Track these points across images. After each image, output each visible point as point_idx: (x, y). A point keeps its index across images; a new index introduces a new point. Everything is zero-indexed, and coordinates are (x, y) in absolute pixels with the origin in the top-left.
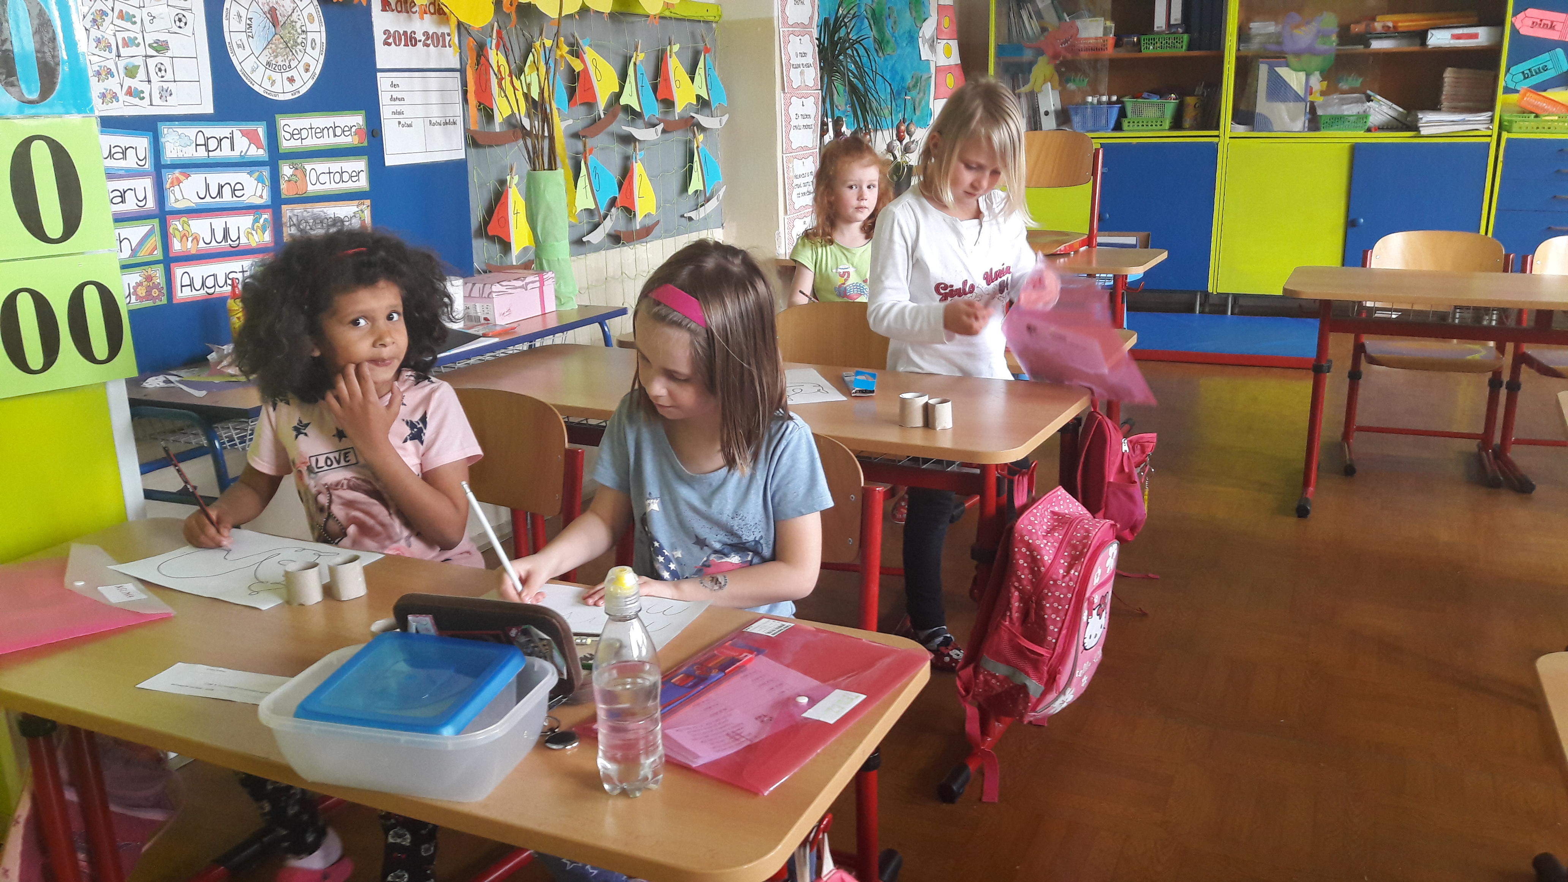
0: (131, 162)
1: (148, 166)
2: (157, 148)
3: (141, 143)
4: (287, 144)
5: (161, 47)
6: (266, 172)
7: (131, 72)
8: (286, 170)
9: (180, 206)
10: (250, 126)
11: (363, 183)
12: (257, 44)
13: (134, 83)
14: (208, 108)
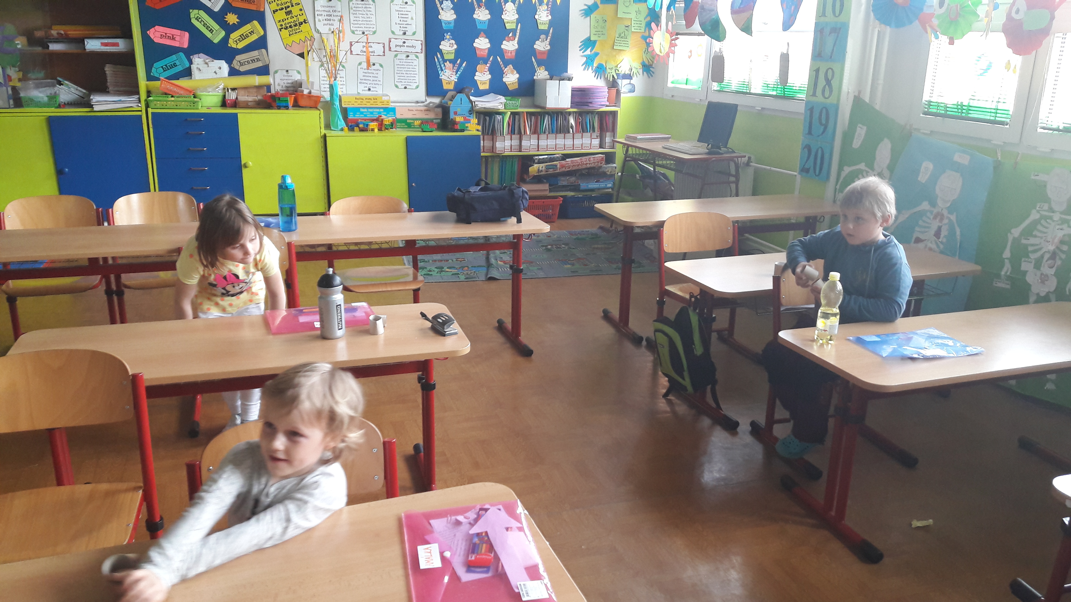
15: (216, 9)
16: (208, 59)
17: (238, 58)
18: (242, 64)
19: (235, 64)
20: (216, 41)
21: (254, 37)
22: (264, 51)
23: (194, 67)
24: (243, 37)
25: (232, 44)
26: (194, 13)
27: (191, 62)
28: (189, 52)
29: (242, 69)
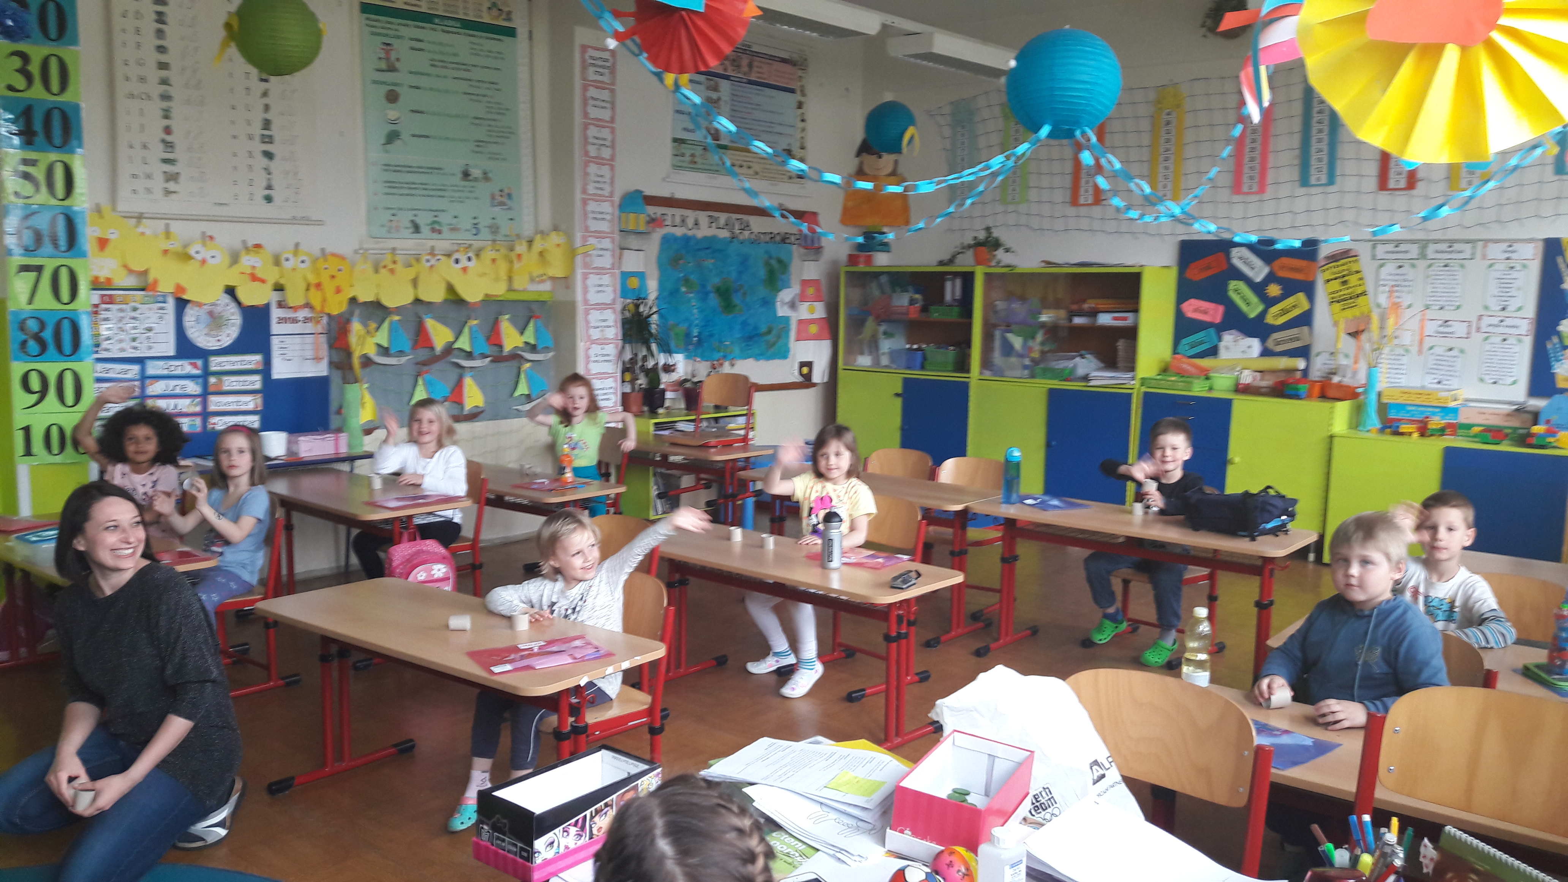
0: (129, 376)
1: (138, 377)
2: (143, 370)
3: (136, 368)
4: (213, 368)
5: (149, 329)
6: (200, 380)
7: (134, 340)
8: (212, 380)
9: (153, 394)
10: (193, 361)
11: (258, 386)
12: (201, 326)
13: (134, 344)
14: (172, 353)
15: (1259, 279)
16: (1240, 336)
17: (1275, 336)
18: (1278, 344)
19: (1270, 344)
20: (1252, 315)
21: (1296, 312)
22: (1305, 329)
23: (1222, 344)
24: (1284, 312)
25: (1270, 319)
26: (1233, 285)
27: (1220, 339)
28: (1221, 328)
29: (1279, 349)
